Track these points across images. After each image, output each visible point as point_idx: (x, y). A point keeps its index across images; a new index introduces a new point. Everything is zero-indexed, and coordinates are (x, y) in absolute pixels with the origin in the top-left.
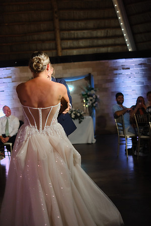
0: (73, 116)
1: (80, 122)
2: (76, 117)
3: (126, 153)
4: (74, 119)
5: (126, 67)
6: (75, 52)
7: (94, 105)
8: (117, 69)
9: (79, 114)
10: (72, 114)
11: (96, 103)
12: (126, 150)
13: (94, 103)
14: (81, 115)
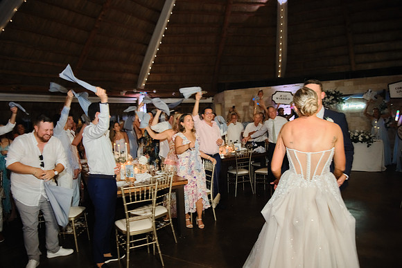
0: (360, 139)
1: (368, 146)
2: (364, 140)
4: (362, 142)
6: (370, 66)
7: (388, 125)
9: (367, 137)
10: (360, 136)
11: (391, 123)
13: (388, 123)
14: (370, 138)
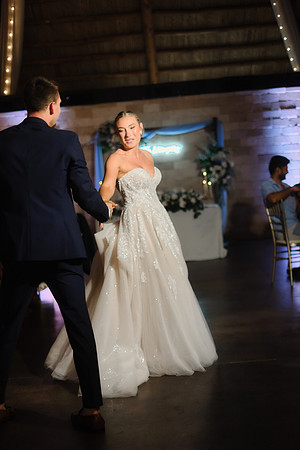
0: (182, 204)
1: (196, 216)
2: (189, 206)
3: (289, 278)
4: (184, 210)
5: (287, 104)
7: (225, 181)
8: (270, 109)
9: (193, 201)
10: (181, 200)
11: (228, 177)
12: (288, 271)
13: (225, 177)
14: (198, 202)
